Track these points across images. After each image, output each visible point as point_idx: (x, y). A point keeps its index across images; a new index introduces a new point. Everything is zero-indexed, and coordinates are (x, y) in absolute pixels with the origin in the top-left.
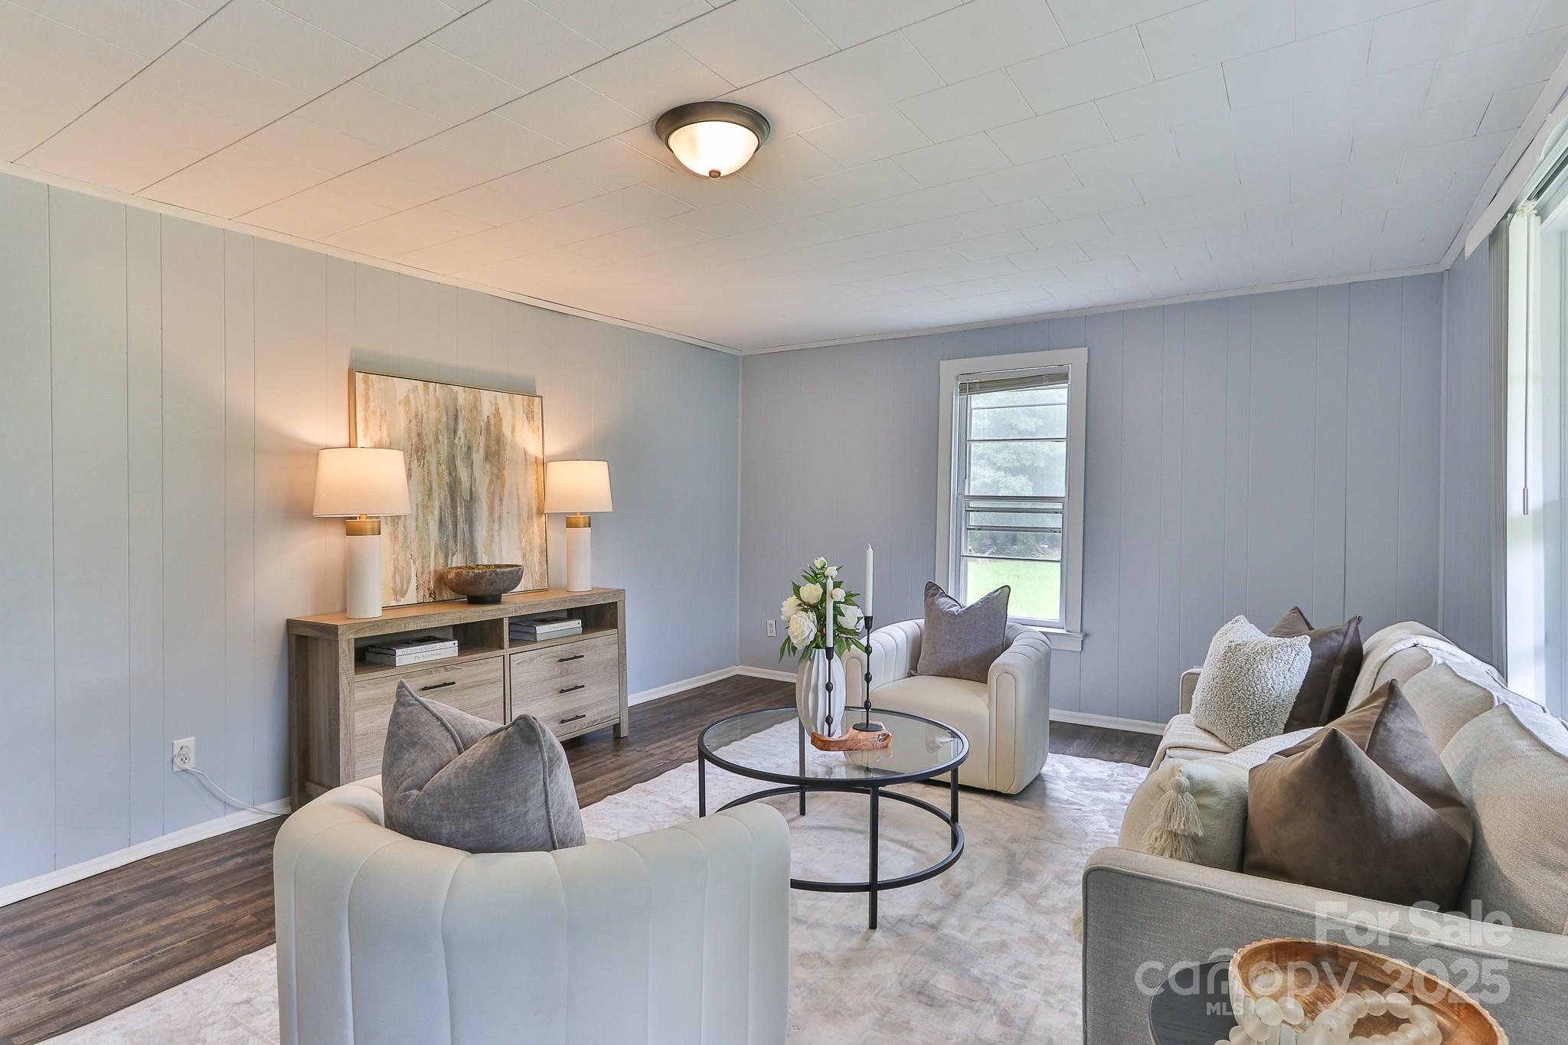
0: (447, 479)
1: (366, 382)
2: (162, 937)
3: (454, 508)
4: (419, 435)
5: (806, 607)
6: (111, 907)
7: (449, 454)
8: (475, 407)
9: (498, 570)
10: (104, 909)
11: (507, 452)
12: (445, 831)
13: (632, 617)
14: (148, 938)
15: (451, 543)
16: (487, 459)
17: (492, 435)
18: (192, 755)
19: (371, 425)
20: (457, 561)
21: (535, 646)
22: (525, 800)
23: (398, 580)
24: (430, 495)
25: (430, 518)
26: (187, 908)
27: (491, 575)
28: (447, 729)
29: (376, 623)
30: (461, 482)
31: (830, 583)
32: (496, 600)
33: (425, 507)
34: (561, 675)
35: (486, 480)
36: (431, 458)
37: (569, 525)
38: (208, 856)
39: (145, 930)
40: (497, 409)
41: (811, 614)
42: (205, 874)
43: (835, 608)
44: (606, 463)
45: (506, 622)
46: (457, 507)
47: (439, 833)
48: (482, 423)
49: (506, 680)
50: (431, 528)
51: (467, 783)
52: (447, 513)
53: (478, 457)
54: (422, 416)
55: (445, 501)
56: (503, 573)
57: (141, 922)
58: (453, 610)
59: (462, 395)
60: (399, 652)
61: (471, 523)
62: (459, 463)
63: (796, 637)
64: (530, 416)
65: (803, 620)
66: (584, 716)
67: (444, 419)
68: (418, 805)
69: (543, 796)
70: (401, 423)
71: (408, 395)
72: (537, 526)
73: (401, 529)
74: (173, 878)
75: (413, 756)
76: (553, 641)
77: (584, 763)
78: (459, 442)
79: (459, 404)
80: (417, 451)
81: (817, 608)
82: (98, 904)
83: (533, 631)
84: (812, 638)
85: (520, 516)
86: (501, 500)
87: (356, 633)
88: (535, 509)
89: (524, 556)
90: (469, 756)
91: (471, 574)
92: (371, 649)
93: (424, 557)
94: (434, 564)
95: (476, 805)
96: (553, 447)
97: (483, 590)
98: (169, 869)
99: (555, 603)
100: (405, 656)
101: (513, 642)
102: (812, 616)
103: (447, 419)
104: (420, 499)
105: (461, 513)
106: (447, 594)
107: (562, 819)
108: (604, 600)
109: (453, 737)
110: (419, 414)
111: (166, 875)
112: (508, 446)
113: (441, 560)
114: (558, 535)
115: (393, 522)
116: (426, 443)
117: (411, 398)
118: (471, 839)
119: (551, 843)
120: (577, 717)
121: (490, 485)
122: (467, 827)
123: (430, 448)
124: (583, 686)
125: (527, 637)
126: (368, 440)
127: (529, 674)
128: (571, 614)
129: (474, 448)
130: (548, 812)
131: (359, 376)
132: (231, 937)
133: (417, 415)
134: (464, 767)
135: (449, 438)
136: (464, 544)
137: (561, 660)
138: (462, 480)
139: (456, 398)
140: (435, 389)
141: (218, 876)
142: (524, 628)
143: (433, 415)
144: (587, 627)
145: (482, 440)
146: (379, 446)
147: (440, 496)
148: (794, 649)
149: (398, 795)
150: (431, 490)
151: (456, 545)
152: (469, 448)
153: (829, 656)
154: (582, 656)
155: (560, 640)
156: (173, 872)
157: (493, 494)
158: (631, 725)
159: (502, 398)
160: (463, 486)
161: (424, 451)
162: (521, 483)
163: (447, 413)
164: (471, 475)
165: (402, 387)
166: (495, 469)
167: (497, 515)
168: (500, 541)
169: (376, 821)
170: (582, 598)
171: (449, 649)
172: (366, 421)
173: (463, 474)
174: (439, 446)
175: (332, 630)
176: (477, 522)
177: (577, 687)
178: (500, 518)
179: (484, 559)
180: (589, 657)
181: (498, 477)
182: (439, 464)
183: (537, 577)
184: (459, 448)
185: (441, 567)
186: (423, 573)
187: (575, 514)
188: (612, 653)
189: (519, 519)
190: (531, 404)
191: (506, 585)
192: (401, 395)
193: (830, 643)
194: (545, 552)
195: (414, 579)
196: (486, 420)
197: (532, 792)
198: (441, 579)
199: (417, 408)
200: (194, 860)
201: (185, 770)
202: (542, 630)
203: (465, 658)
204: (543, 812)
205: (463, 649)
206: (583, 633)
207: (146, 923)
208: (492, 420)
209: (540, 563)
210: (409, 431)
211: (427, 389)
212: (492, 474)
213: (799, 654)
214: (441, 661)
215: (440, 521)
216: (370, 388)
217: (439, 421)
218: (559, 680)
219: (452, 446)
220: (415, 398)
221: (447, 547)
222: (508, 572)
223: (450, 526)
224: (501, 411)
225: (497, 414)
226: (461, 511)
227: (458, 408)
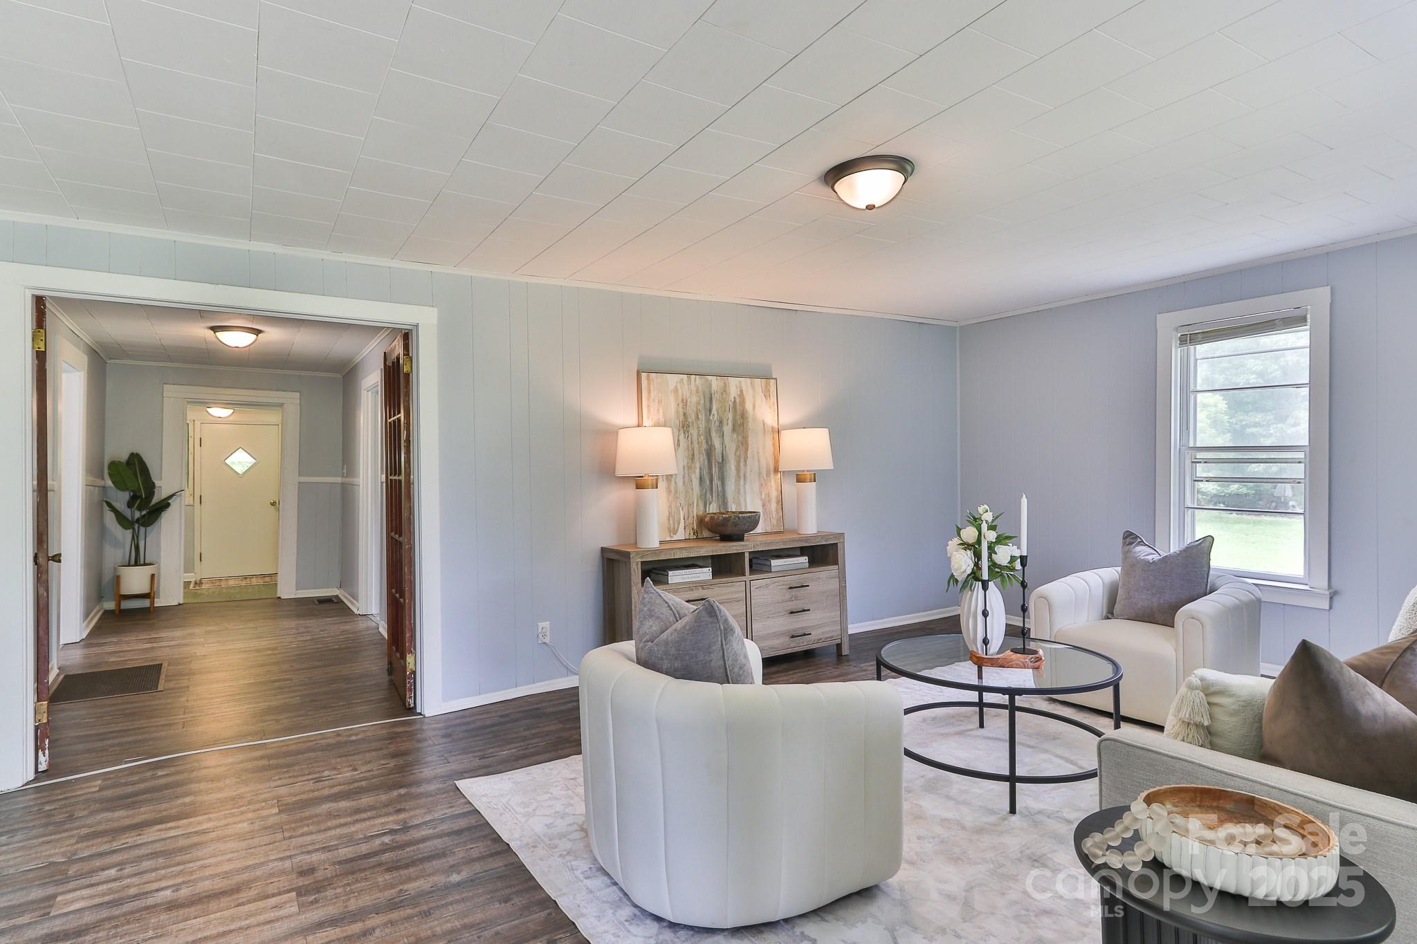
0: (705, 446)
1: (648, 378)
2: (532, 739)
3: (710, 468)
4: (685, 414)
5: (966, 546)
6: (507, 719)
7: (706, 427)
8: (725, 391)
9: (740, 515)
10: (503, 720)
11: (749, 424)
12: (665, 667)
13: (851, 555)
14: (525, 739)
15: (708, 495)
16: (734, 430)
17: (738, 412)
18: (548, 633)
19: (652, 409)
20: (713, 508)
21: (769, 575)
22: (710, 653)
23: (671, 522)
24: (693, 459)
25: (693, 476)
26: (546, 726)
27: (735, 519)
28: (671, 609)
29: (655, 551)
30: (715, 449)
31: (984, 527)
32: (740, 538)
33: (689, 468)
34: (790, 600)
35: (734, 446)
36: (694, 431)
37: (798, 481)
38: (556, 700)
39: (524, 733)
40: (741, 391)
41: (968, 552)
42: (556, 709)
43: (989, 548)
44: (827, 430)
45: (747, 555)
46: (712, 468)
47: (662, 668)
48: (731, 403)
49: (748, 599)
50: (694, 484)
51: (677, 639)
52: (705, 472)
53: (727, 429)
54: (687, 401)
55: (704, 464)
56: (744, 518)
57: (521, 729)
58: (707, 545)
59: (715, 383)
60: (670, 573)
61: (722, 479)
62: (714, 434)
63: (957, 570)
64: (767, 395)
65: (961, 557)
66: (810, 634)
67: (702, 402)
68: (650, 651)
69: (721, 652)
70: (672, 408)
71: (677, 386)
72: (774, 481)
73: (672, 485)
74: (538, 709)
75: (651, 623)
76: (784, 573)
77: (809, 670)
78: (714, 418)
79: (713, 389)
80: (684, 426)
81: (974, 548)
82: (501, 716)
83: (768, 563)
84: (969, 571)
85: (760, 473)
86: (745, 461)
87: (641, 558)
88: (772, 468)
89: (764, 505)
90: (679, 625)
91: (721, 518)
92: (654, 571)
93: (689, 505)
94: (697, 510)
95: (681, 652)
96: (785, 419)
97: (729, 530)
98: (537, 704)
99: (784, 542)
100: (675, 577)
101: (752, 571)
102: (970, 553)
103: (704, 402)
104: (686, 462)
105: (715, 472)
106: (706, 534)
107: (736, 670)
108: (826, 541)
109: (674, 614)
110: (685, 399)
111: (535, 706)
112: (750, 420)
113: (702, 508)
114: (790, 488)
115: (667, 479)
116: (690, 420)
117: (679, 387)
118: (678, 673)
119: (725, 679)
120: (805, 635)
121: (737, 450)
122: (676, 665)
123: (693, 424)
124: (809, 610)
125: (766, 569)
126: (650, 420)
127: (766, 597)
128: (803, 551)
129: (725, 423)
130: (725, 663)
131: (644, 375)
132: (567, 745)
133: (683, 400)
134: (676, 630)
135: (706, 415)
136: (718, 495)
137: (791, 588)
138: (716, 447)
139: (710, 386)
140: (695, 380)
141: (562, 711)
142: (760, 561)
143: (694, 399)
144: (813, 563)
145: (730, 416)
146: (657, 425)
147: (701, 460)
148: (957, 581)
149: (642, 644)
150: (693, 455)
151: (712, 497)
152: (721, 422)
153: (985, 588)
154: (808, 586)
155: (789, 572)
156: (539, 706)
157: (739, 457)
158: (851, 647)
159: (745, 383)
160: (717, 451)
161: (689, 426)
162: (760, 448)
163: (704, 397)
164: (723, 443)
165: (672, 380)
166: (740, 438)
167: (742, 475)
168: (745, 493)
169: (633, 661)
170: (808, 538)
171: (705, 574)
172: (648, 406)
173: (717, 443)
174: (699, 422)
175: (627, 555)
176: (727, 480)
177: (804, 611)
178: (745, 476)
179: (733, 508)
180: (814, 587)
181: (742, 444)
182: (699, 435)
183: (775, 522)
184: (713, 423)
185: (701, 513)
186: (688, 517)
187: (804, 471)
188: (834, 585)
189: (759, 478)
190: (767, 385)
191: (746, 527)
192: (672, 387)
193: (985, 577)
194: (780, 502)
195: (682, 521)
196: (733, 400)
197: (714, 648)
198: (701, 521)
199: (683, 395)
200: (551, 701)
201: (545, 643)
202: (775, 563)
203: (716, 581)
204: (721, 662)
205: (716, 574)
206: (809, 567)
207: (525, 730)
208: (738, 401)
209: (777, 511)
210: (677, 412)
211: (689, 380)
212: (738, 441)
213: (960, 585)
214: (699, 582)
215: (701, 478)
216: (652, 383)
217: (699, 403)
218: (790, 603)
219: (708, 421)
220: (681, 388)
221: (706, 497)
222: (749, 517)
223: (708, 482)
224: (744, 392)
225: (741, 395)
226: (715, 470)
227: (713, 392)
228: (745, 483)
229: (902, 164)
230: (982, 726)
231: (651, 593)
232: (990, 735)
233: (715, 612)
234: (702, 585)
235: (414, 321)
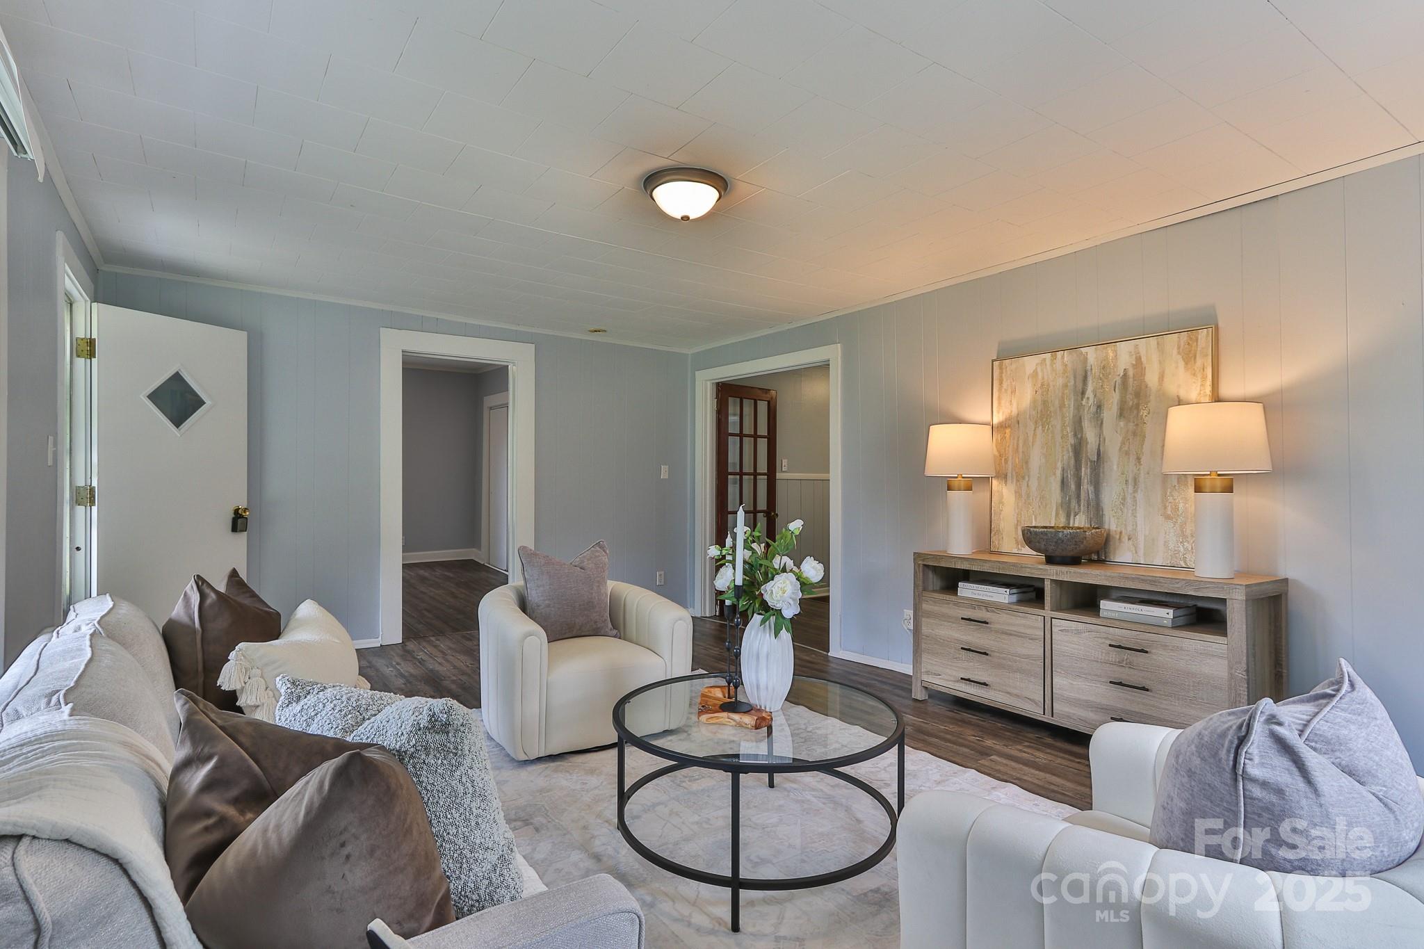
0: (1072, 440)
1: (1001, 367)
3: (1078, 469)
4: (1044, 402)
7: (1075, 416)
8: (1109, 363)
15: (1074, 503)
16: (1121, 414)
17: (1130, 389)
19: (1003, 402)
20: (1080, 521)
25: (1049, 478)
30: (1087, 443)
35: (1119, 439)
36: (1056, 423)
40: (1139, 359)
46: (1081, 469)
48: (1117, 378)
50: (1053, 488)
52: (1070, 474)
53: (1110, 414)
54: (1048, 385)
55: (1069, 463)
59: (1091, 354)
61: (1097, 483)
62: (1086, 424)
64: (1188, 355)
67: (1071, 383)
70: (1028, 395)
71: (1036, 369)
73: (1024, 488)
78: (1088, 403)
79: (1089, 365)
80: (1042, 417)
86: (1139, 459)
103: (1075, 383)
104: (1043, 460)
105: (1085, 474)
110: (1046, 384)
112: (1153, 398)
116: (1052, 409)
117: (1039, 370)
121: (1123, 443)
123: (1056, 413)
126: (1001, 413)
127: (1074, 647)
129: (1106, 407)
131: (996, 364)
133: (1043, 385)
135: (1076, 400)
136: (1089, 505)
138: (1089, 440)
139: (1086, 360)
140: (1063, 357)
143: (1060, 381)
145: (1116, 397)
147: (1061, 458)
150: (1051, 451)
151: (1079, 506)
152: (1099, 407)
159: (1147, 347)
160: (1089, 446)
161: (1049, 417)
163: (1075, 377)
164: (1100, 434)
165: (1030, 363)
166: (1131, 426)
171: (1002, 596)
173: (1090, 435)
174: (1065, 410)
176: (1105, 484)
181: (1135, 434)
182: (1064, 427)
184: (1083, 409)
190: (1191, 342)
192: (1030, 370)
196: (1122, 374)
199: (1044, 379)
208: (1131, 373)
212: (1128, 431)
215: (1063, 482)
216: (1004, 371)
217: (1067, 386)
218: (1115, 668)
219: (1079, 407)
220: (1042, 370)
221: (1069, 507)
223: (1073, 487)
224: (1144, 359)
225: (1139, 363)
226: (1085, 472)
227: (1089, 368)
228: (1135, 491)
235: (825, 358)
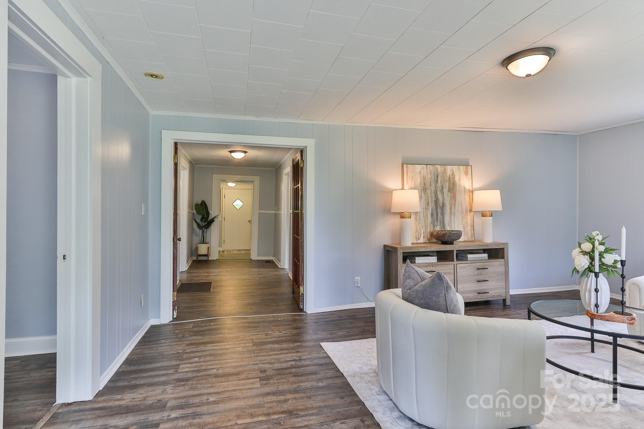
0: (434, 199)
1: (407, 168)
2: (352, 328)
3: (437, 209)
4: (424, 184)
5: (585, 253)
6: (341, 318)
7: (435, 190)
8: (445, 172)
9: (452, 232)
10: (340, 318)
11: (457, 188)
12: (416, 302)
13: (512, 255)
14: (349, 328)
15: (436, 222)
16: (449, 191)
17: (451, 182)
18: (359, 282)
19: (409, 181)
20: (438, 228)
21: (467, 262)
22: (439, 298)
23: (417, 234)
24: (428, 205)
25: (428, 213)
26: (358, 323)
27: (449, 234)
28: (419, 275)
29: (409, 248)
30: (439, 200)
31: (597, 243)
32: (452, 243)
33: (426, 209)
34: (478, 275)
35: (449, 199)
36: (429, 192)
37: (483, 216)
38: (363, 312)
39: (349, 326)
40: (453, 172)
41: (586, 256)
42: (362, 316)
43: (600, 255)
44: (499, 190)
45: (455, 253)
46: (438, 209)
47: (415, 303)
48: (447, 178)
49: (455, 273)
50: (428, 217)
51: (422, 289)
52: (434, 211)
53: (446, 190)
54: (425, 177)
55: (434, 207)
56: (454, 233)
57: (347, 324)
58: (435, 246)
59: (440, 168)
60: (417, 258)
61: (443, 215)
62: (438, 193)
63: (578, 266)
64: (466, 173)
65: (581, 258)
66: (488, 293)
67: (433, 177)
68: (409, 294)
69: (445, 298)
70: (418, 180)
71: (421, 170)
72: (469, 217)
73: (418, 217)
74: (354, 315)
75: (409, 281)
76: (474, 261)
77: (487, 311)
78: (439, 185)
80: (424, 189)
81: (590, 255)
82: (339, 317)
83: (466, 256)
84: (586, 267)
85: (462, 212)
86: (455, 206)
87: (403, 250)
88: (469, 210)
89: (464, 228)
90: (423, 283)
91: (442, 233)
92: (409, 257)
93: (426, 227)
94: (430, 229)
95: (424, 296)
96: (476, 185)
97: (446, 239)
98: (354, 313)
99: (475, 246)
100: (419, 260)
101: (458, 260)
102: (587, 257)
103: (434, 178)
104: (425, 206)
105: (439, 211)
106: (434, 240)
107: (452, 307)
108: (498, 246)
109: (421, 278)
110: (424, 176)
111: (353, 314)
112: (457, 186)
113: (432, 228)
114: (478, 220)
115: (415, 214)
116: (427, 186)
117: (422, 171)
118: (423, 306)
119: (447, 311)
120: (485, 293)
121: (450, 200)
122: (422, 302)
123: (428, 188)
124: (488, 281)
125: (465, 259)
126: (408, 186)
127: (465, 272)
128: (485, 251)
129: (444, 187)
130: (446, 303)
131: (405, 165)
132: (368, 333)
133: (424, 177)
134: (422, 285)
135: (435, 184)
136: (440, 222)
137: (478, 269)
138: (440, 199)
139: (437, 170)
140: (430, 167)
141: (365, 318)
142: (462, 255)
143: (429, 176)
144: (490, 257)
145: (447, 184)
146: (411, 189)
147: (432, 205)
148: (578, 272)
149: (405, 291)
150: (428, 203)
151: (437, 223)
152: (442, 187)
153: (597, 275)
154: (488, 268)
155: (477, 261)
156: (355, 314)
157: (451, 204)
158: (511, 301)
159: (455, 168)
160: (440, 201)
161: (426, 189)
162: (463, 200)
163: (434, 175)
164: (443, 197)
165: (418, 167)
166: (452, 195)
167: (453, 212)
168: (454, 222)
169: (400, 298)
170: (487, 245)
171: (434, 259)
172: (407, 180)
173: (440, 197)
174: (431, 187)
175: (396, 249)
176: (445, 215)
177: (485, 281)
178: (454, 213)
179: (448, 228)
180: (490, 269)
181: (453, 198)
182: (431, 194)
183: (470, 236)
184: (438, 187)
185: (432, 230)
186: (425, 232)
187: (486, 211)
188: (502, 269)
189: (462, 214)
190: (467, 169)
191: (455, 238)
192: (418, 170)
193: (597, 270)
194: (473, 226)
195: (422, 234)
196: (449, 177)
197: (441, 295)
198: (432, 235)
199: (424, 174)
200: (360, 312)
201: (358, 286)
202: (470, 256)
203: (439, 263)
204: (444, 303)
205: (439, 260)
206: (488, 260)
207: (349, 324)
208: (451, 177)
209: (471, 231)
210: (421, 183)
211: (427, 167)
212: (451, 196)
213: (580, 274)
214: (431, 263)
215: (432, 213)
216: (408, 169)
217: (432, 178)
218: (478, 276)
219: (436, 187)
220: (423, 171)
221: (434, 223)
222: (456, 233)
223: (435, 216)
224: (454, 172)
225: (453, 174)
226: (439, 210)
227: (438, 173)
228: (454, 217)
229: (548, 51)
230: (593, 351)
231: (409, 267)
232: (599, 357)
233: (442, 278)
234: (432, 265)
235: (305, 145)
